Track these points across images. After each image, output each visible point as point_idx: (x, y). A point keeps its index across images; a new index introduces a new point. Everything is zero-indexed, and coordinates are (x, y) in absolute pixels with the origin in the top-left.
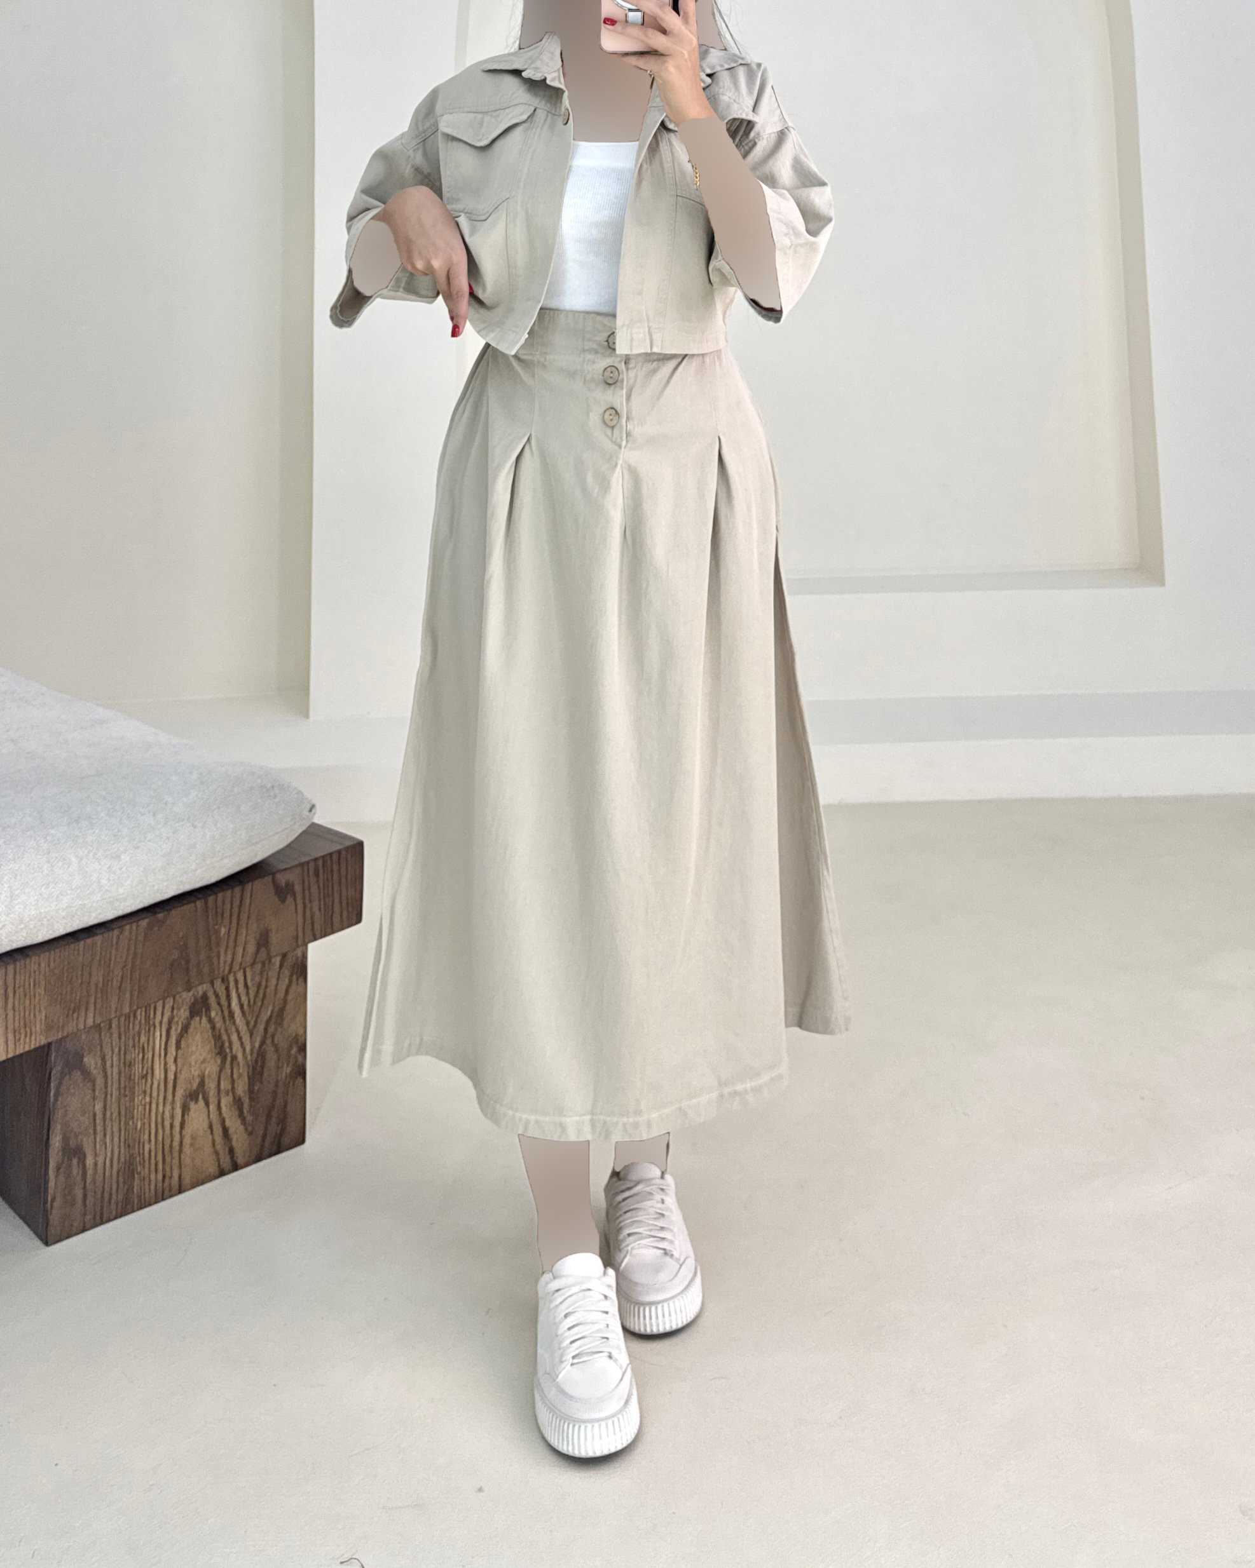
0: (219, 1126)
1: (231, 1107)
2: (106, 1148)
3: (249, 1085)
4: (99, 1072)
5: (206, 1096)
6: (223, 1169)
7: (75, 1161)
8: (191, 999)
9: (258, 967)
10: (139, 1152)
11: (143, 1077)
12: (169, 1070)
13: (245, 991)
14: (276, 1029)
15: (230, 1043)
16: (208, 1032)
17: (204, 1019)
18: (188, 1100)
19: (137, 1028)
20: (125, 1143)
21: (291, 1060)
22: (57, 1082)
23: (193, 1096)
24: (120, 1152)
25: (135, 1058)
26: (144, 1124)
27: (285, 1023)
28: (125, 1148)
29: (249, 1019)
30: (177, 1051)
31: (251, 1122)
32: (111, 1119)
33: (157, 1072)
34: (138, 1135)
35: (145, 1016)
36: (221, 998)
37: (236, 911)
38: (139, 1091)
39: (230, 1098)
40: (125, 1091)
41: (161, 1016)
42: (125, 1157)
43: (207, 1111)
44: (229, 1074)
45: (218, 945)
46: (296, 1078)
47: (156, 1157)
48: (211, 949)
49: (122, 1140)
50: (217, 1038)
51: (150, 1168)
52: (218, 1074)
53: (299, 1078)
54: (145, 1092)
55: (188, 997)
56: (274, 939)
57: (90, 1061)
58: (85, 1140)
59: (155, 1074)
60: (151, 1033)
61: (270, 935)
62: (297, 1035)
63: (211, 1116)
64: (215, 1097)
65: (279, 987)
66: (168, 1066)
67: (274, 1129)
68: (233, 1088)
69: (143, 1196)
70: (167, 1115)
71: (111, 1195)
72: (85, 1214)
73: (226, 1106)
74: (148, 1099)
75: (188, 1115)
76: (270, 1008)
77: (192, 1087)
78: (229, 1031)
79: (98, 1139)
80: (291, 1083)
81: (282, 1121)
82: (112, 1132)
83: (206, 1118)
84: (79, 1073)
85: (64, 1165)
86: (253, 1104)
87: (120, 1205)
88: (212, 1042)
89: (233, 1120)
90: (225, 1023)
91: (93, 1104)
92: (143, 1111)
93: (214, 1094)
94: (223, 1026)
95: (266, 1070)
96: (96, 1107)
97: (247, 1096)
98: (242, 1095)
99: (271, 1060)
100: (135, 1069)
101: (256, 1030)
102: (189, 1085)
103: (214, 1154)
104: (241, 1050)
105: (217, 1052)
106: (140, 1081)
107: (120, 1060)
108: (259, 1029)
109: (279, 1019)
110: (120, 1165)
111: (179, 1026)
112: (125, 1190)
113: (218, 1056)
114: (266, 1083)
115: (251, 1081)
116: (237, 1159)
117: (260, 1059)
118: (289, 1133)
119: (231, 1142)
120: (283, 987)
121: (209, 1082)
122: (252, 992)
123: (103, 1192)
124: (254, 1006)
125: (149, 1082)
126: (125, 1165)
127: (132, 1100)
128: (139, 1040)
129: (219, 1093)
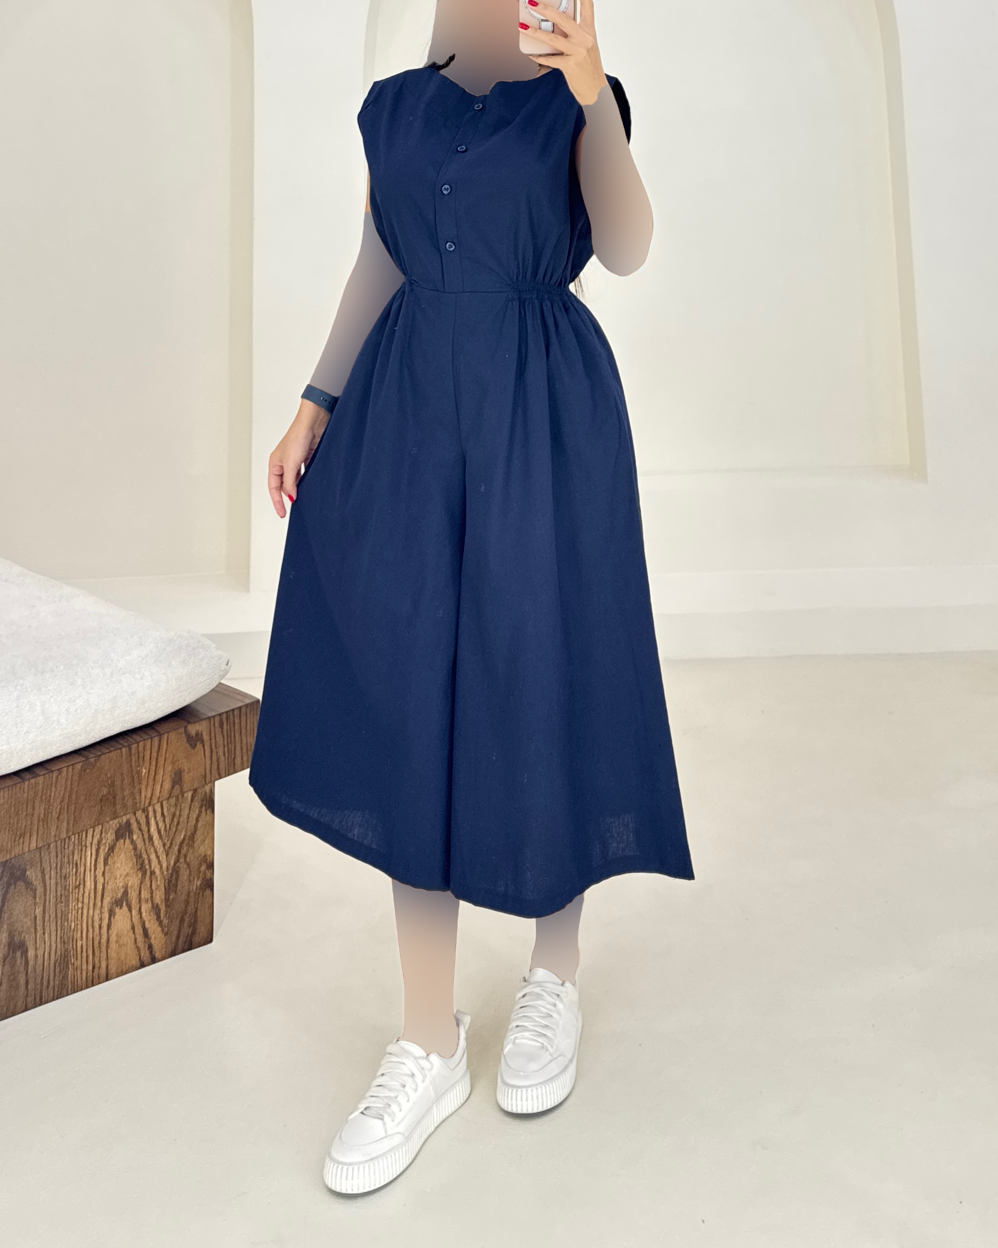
0: (140, 927)
1: (150, 912)
2: (45, 943)
3: (165, 895)
4: (40, 883)
5: (129, 904)
6: (143, 963)
7: (19, 954)
8: (117, 826)
9: (173, 800)
10: (73, 947)
11: (76, 887)
12: (98, 882)
13: (162, 819)
14: (188, 850)
15: (149, 861)
16: (131, 851)
17: (127, 841)
18: (114, 906)
19: (71, 848)
20: (61, 940)
21: (201, 875)
23: (118, 903)
24: (56, 947)
25: (70, 871)
26: (77, 925)
27: (195, 844)
28: (61, 944)
29: (166, 841)
30: (105, 867)
31: (166, 925)
32: (49, 920)
33: (88, 883)
34: (71, 934)
35: (79, 838)
36: (142, 825)
37: (154, 755)
38: (72, 899)
39: (150, 905)
40: (61, 899)
41: (92, 837)
42: (61, 950)
43: (130, 915)
44: (149, 885)
45: (140, 783)
46: (205, 889)
47: (87, 952)
48: (134, 786)
49: (59, 938)
50: (139, 856)
51: (81, 961)
52: (139, 885)
54: (78, 899)
55: (114, 824)
56: (186, 777)
57: (31, 873)
58: (27, 937)
59: (86, 885)
60: (83, 853)
61: (183, 774)
62: (205, 856)
63: (133, 919)
64: (137, 904)
65: (190, 816)
66: (97, 878)
67: (186, 930)
68: (152, 897)
69: (76, 982)
70: (97, 918)
71: (49, 981)
72: (27, 996)
73: (146, 912)
74: (80, 905)
75: (114, 918)
76: (183, 834)
77: (117, 894)
78: (148, 852)
79: (38, 937)
80: (201, 893)
81: (194, 925)
82: (50, 931)
83: (129, 920)
84: (22, 884)
85: (11, 956)
86: (168, 910)
87: (56, 989)
88: (135, 860)
89: (152, 921)
90: (145, 845)
91: (34, 908)
92: (76, 915)
93: (136, 902)
94: (144, 847)
95: (179, 883)
96: (37, 910)
97: (164, 904)
98: (159, 903)
99: (183, 875)
100: (70, 881)
101: (171, 850)
102: (115, 895)
103: (136, 949)
104: (159, 866)
105: (138, 868)
106: (74, 891)
107: (57, 873)
108: (174, 850)
109: (191, 842)
110: (57, 957)
111: (106, 846)
112: (61, 977)
113: (139, 871)
114: (179, 893)
115: (167, 891)
116: (155, 953)
117: (174, 874)
118: (199, 934)
119: (150, 940)
120: (194, 816)
121: (131, 893)
122: (168, 820)
123: (42, 978)
124: (169, 831)
125: (81, 892)
126: (61, 957)
127: (67, 905)
128: (73, 858)
129: (140, 901)
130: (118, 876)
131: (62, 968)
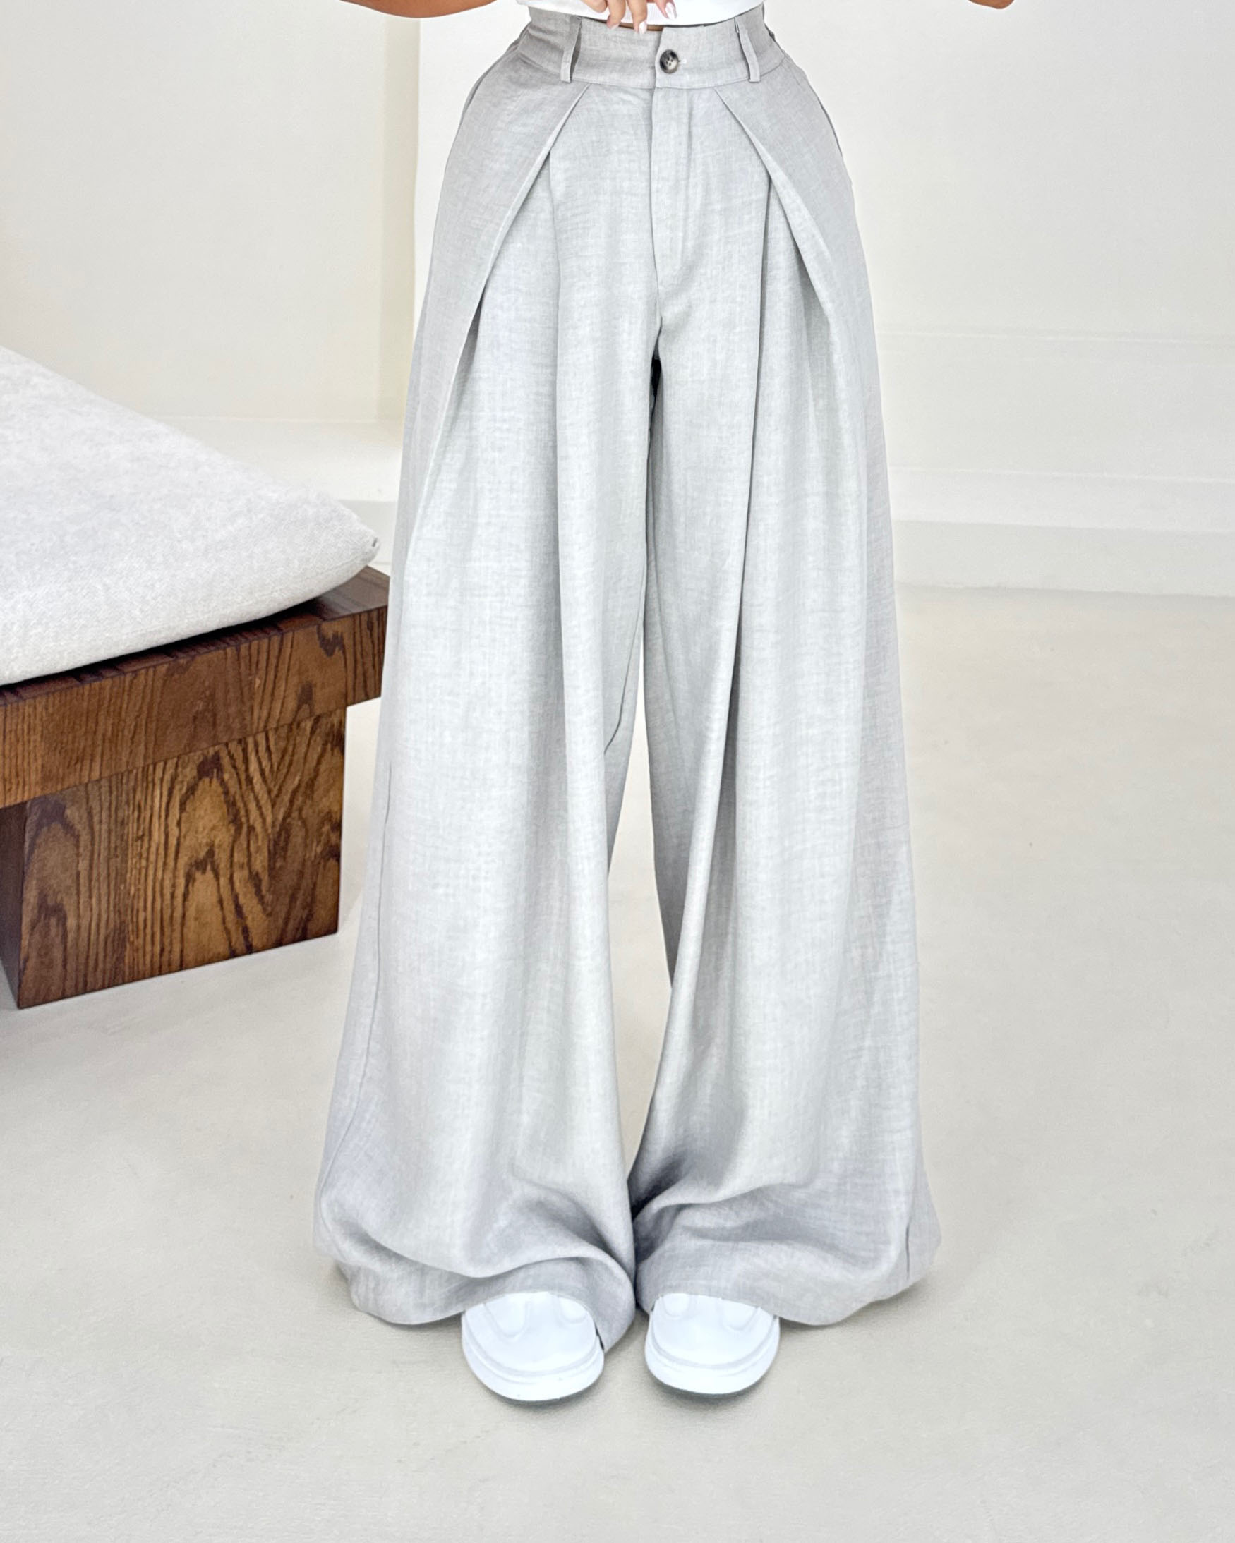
0: (231, 902)
1: (245, 884)
2: (91, 910)
3: (269, 861)
4: (84, 828)
5: (215, 867)
6: (235, 952)
7: (53, 921)
8: (198, 759)
9: (284, 732)
10: (132, 922)
11: (138, 839)
12: (170, 835)
13: (267, 755)
14: (304, 802)
15: (247, 811)
16: (220, 796)
17: (215, 780)
18: (194, 869)
19: (132, 783)
20: (115, 907)
21: (323, 838)
22: (32, 833)
23: (200, 865)
24: (108, 917)
25: (129, 815)
26: (139, 890)
27: (315, 796)
28: (115, 913)
29: (272, 786)
30: (181, 813)
31: (270, 903)
32: (98, 880)
33: (156, 834)
34: (130, 901)
35: (143, 774)
36: (237, 761)
37: (273, 660)
38: (132, 854)
39: (246, 872)
40: (116, 850)
41: (162, 774)
42: (115, 922)
43: (215, 886)
44: (245, 846)
45: (252, 698)
46: (329, 859)
47: (152, 929)
48: (242, 702)
49: (112, 902)
50: (231, 804)
51: (145, 940)
52: (231, 845)
53: (331, 859)
54: (140, 855)
55: (196, 756)
57: (71, 813)
58: (65, 899)
59: (153, 838)
60: (149, 794)
62: (329, 813)
63: (222, 890)
64: (227, 869)
65: (309, 754)
66: (169, 829)
67: (299, 913)
68: (249, 861)
69: (136, 968)
70: (167, 883)
71: (96, 960)
72: (65, 979)
73: (240, 881)
74: (144, 863)
75: (193, 885)
76: (297, 779)
77: (198, 855)
78: (246, 799)
79: (82, 901)
80: (322, 863)
81: (310, 906)
82: (100, 894)
83: (214, 891)
84: (60, 826)
85: (41, 924)
86: (274, 882)
87: (108, 975)
88: (226, 810)
89: (249, 896)
90: (241, 788)
91: (76, 861)
92: (137, 876)
93: (226, 866)
94: (238, 792)
95: (290, 847)
96: (80, 865)
97: (267, 873)
98: (260, 871)
99: (296, 836)
100: (128, 829)
101: (279, 800)
102: (195, 853)
103: (225, 932)
104: (260, 820)
105: (231, 817)
106: (135, 843)
107: (110, 816)
108: (283, 800)
109: (309, 792)
110: (109, 931)
111: (183, 786)
112: (114, 959)
113: (231, 825)
114: (289, 860)
115: (272, 856)
116: (252, 940)
118: (318, 920)
119: (245, 920)
120: (313, 756)
121: (219, 853)
122: (275, 758)
123: (88, 957)
124: (277, 773)
125: (146, 845)
126: (114, 933)
127: (125, 861)
128: (134, 797)
129: (231, 866)
130: (201, 829)
131: (116, 946)
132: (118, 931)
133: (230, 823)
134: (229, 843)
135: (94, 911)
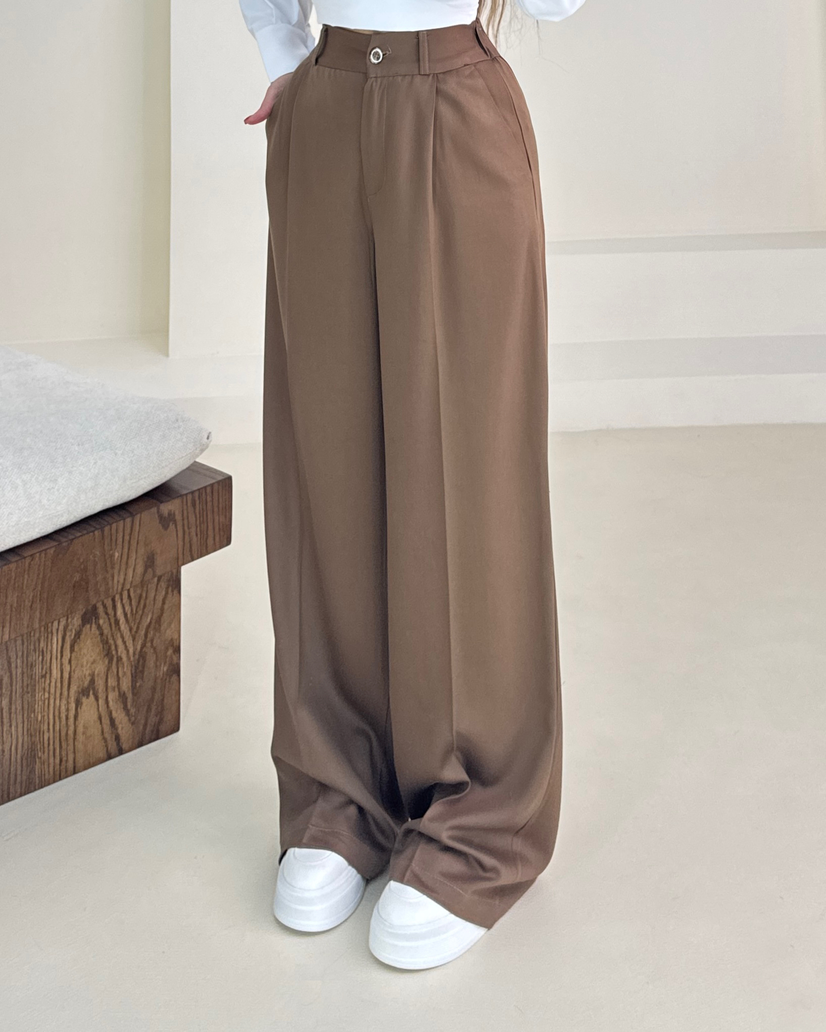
0: (107, 717)
1: (116, 702)
3: (132, 682)
5: (96, 692)
6: (110, 754)
10: (40, 742)
11: (42, 676)
12: (64, 670)
13: (128, 603)
14: (155, 635)
15: (116, 646)
16: (97, 637)
17: (94, 626)
18: (81, 695)
19: (37, 635)
20: (28, 733)
21: (168, 660)
23: (84, 692)
24: (23, 740)
25: (36, 659)
26: (44, 716)
27: (162, 628)
28: (28, 737)
29: (132, 624)
30: (71, 653)
31: (133, 714)
32: (16, 712)
33: (54, 672)
34: (38, 726)
36: (108, 609)
37: (127, 538)
38: (39, 689)
39: (116, 693)
40: (27, 688)
41: (58, 624)
42: (28, 743)
43: (96, 706)
44: (115, 672)
45: (112, 568)
46: (172, 675)
47: (54, 745)
48: (106, 572)
49: (25, 729)
50: (105, 642)
51: (49, 754)
52: (106, 673)
54: (44, 689)
55: (81, 609)
59: (53, 675)
60: (49, 639)
62: (172, 639)
63: (100, 709)
64: (104, 693)
65: (157, 597)
66: (64, 667)
67: (153, 720)
68: (119, 684)
69: (43, 777)
70: (63, 708)
71: (16, 775)
73: (113, 700)
74: (47, 695)
75: (81, 708)
76: (150, 617)
77: (84, 683)
78: (115, 637)
79: (5, 729)
80: (168, 679)
81: (161, 713)
82: (17, 723)
83: (96, 710)
86: (135, 698)
87: (23, 786)
88: (101, 646)
89: (119, 712)
90: (111, 629)
92: (43, 705)
93: (102, 690)
94: (110, 632)
95: (146, 669)
97: (130, 692)
98: (126, 690)
99: (150, 660)
100: (36, 670)
101: (138, 635)
102: (81, 683)
103: (103, 741)
104: (125, 652)
105: (105, 653)
106: (40, 680)
107: (23, 662)
108: (140, 634)
109: (157, 626)
110: (24, 751)
111: (72, 632)
112: (28, 772)
113: (106, 658)
114: (146, 680)
115: (134, 678)
116: (122, 744)
117: (141, 660)
118: (166, 722)
119: (116, 729)
120: (160, 598)
121: (98, 680)
122: (134, 603)
123: (9, 774)
124: (136, 614)
125: (48, 682)
126: (28, 751)
127: (34, 696)
128: (39, 645)
129: (107, 690)
130: (85, 663)
131: (29, 762)
132: (30, 750)
133: (104, 657)
134: (104, 672)
135: (13, 736)
